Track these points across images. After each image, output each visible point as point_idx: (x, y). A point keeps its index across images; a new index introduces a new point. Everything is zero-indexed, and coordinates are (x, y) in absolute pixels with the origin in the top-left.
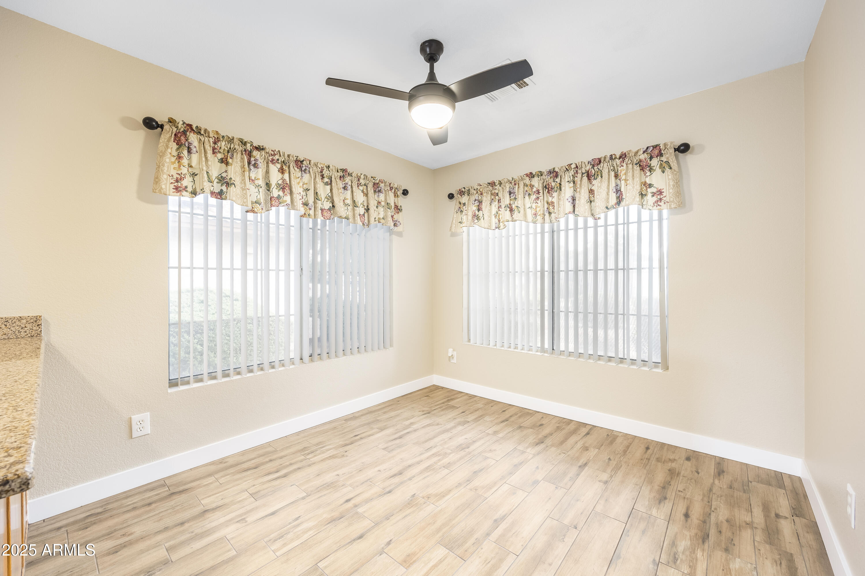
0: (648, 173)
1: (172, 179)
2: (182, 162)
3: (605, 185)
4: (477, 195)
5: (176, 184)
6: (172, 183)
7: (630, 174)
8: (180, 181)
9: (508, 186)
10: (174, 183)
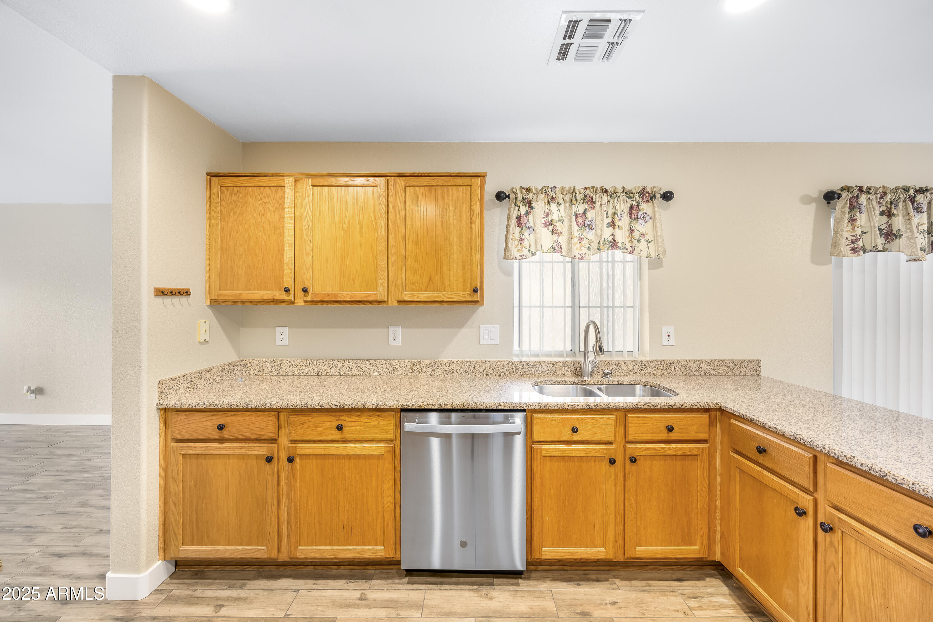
1: (847, 241)
2: (857, 224)
5: (852, 246)
6: (847, 245)
8: (856, 242)
10: (850, 245)
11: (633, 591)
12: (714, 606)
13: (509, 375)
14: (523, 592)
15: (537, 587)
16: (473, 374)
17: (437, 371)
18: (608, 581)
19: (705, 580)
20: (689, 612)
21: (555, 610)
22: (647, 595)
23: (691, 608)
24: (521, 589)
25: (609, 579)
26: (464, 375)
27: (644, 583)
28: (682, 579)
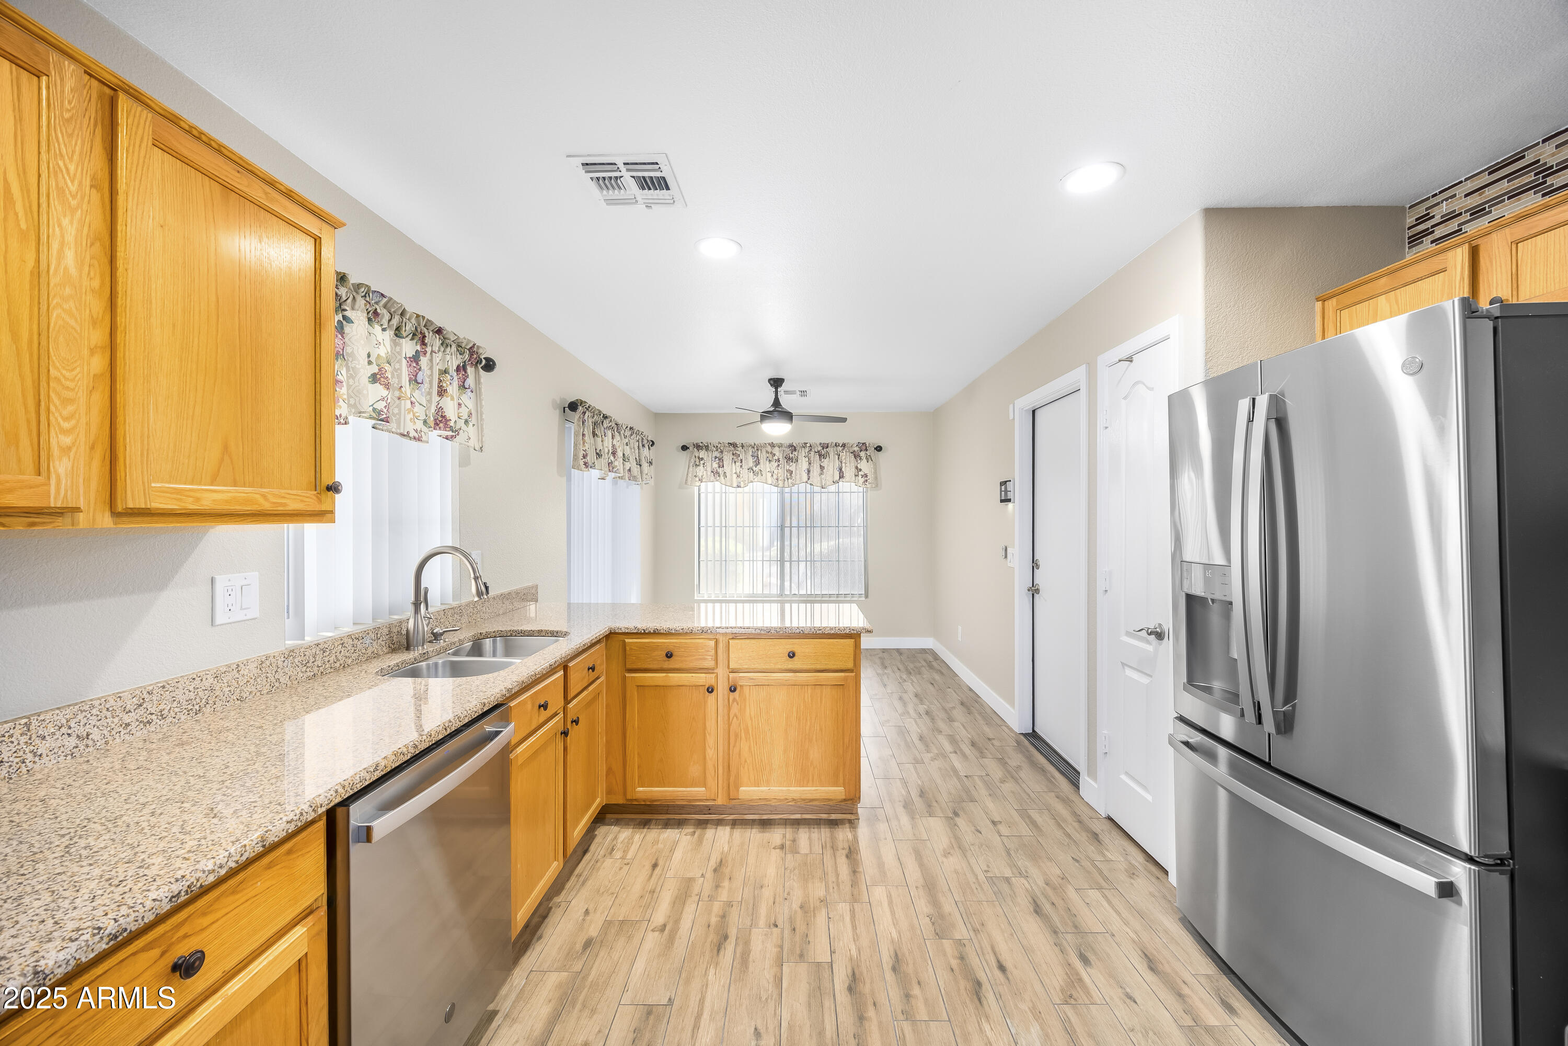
0: (859, 462)
3: (831, 465)
4: (716, 453)
7: (848, 459)
9: (751, 450)
11: (578, 891)
12: (628, 843)
13: (289, 684)
14: (513, 1006)
15: (516, 987)
16: (208, 710)
17: (96, 735)
18: (551, 908)
19: (596, 835)
20: (626, 861)
21: (566, 974)
22: (589, 883)
23: (623, 858)
24: (506, 1009)
25: (550, 906)
26: (183, 717)
27: (573, 878)
28: (586, 847)
